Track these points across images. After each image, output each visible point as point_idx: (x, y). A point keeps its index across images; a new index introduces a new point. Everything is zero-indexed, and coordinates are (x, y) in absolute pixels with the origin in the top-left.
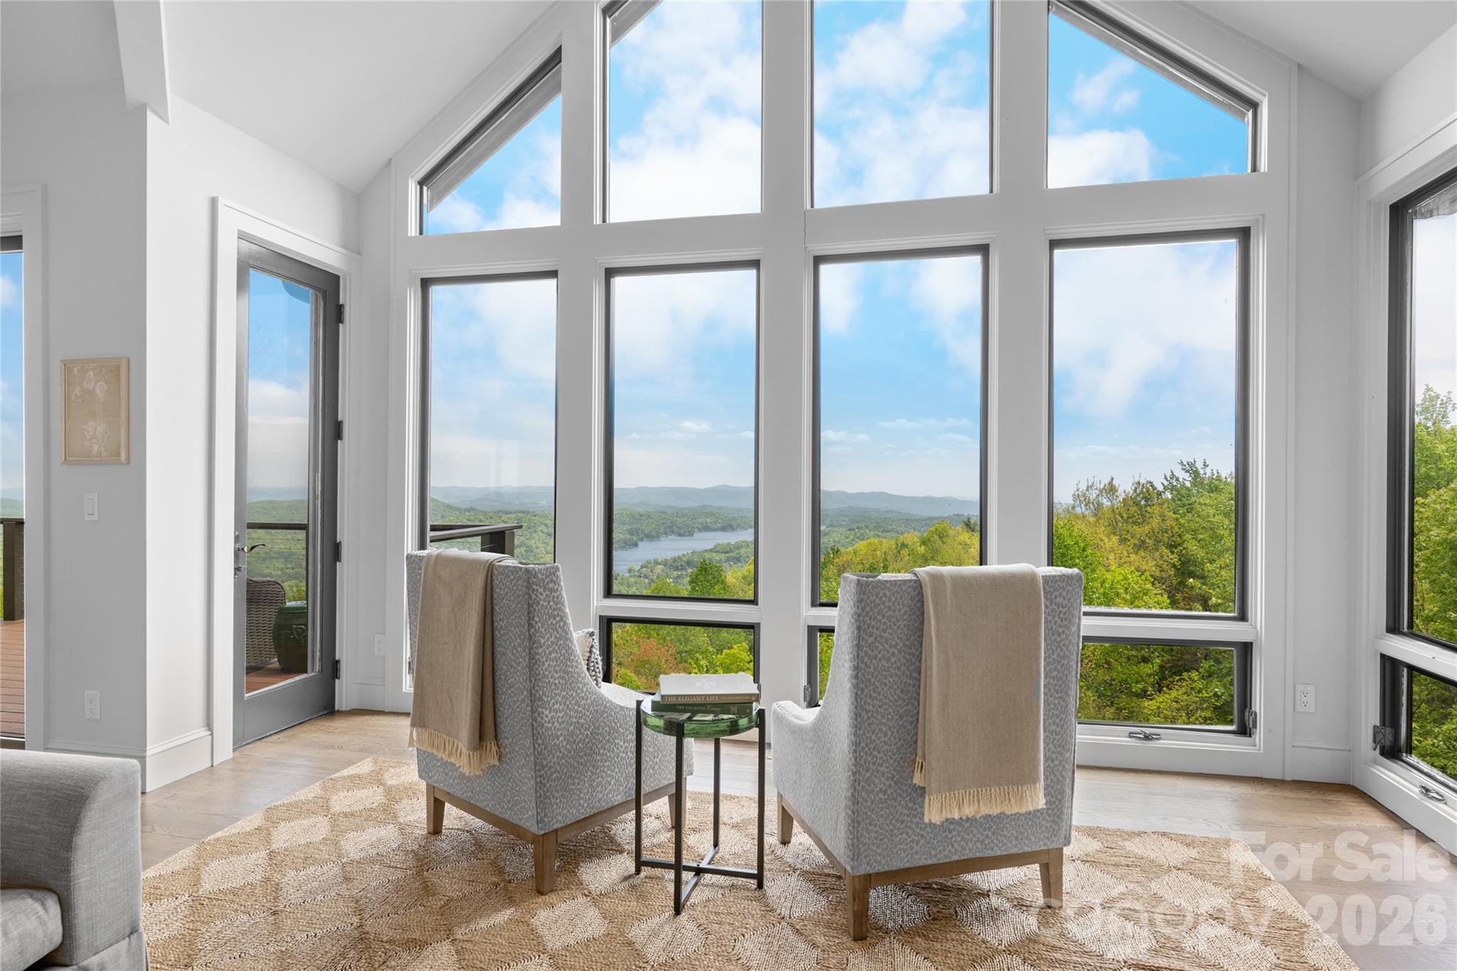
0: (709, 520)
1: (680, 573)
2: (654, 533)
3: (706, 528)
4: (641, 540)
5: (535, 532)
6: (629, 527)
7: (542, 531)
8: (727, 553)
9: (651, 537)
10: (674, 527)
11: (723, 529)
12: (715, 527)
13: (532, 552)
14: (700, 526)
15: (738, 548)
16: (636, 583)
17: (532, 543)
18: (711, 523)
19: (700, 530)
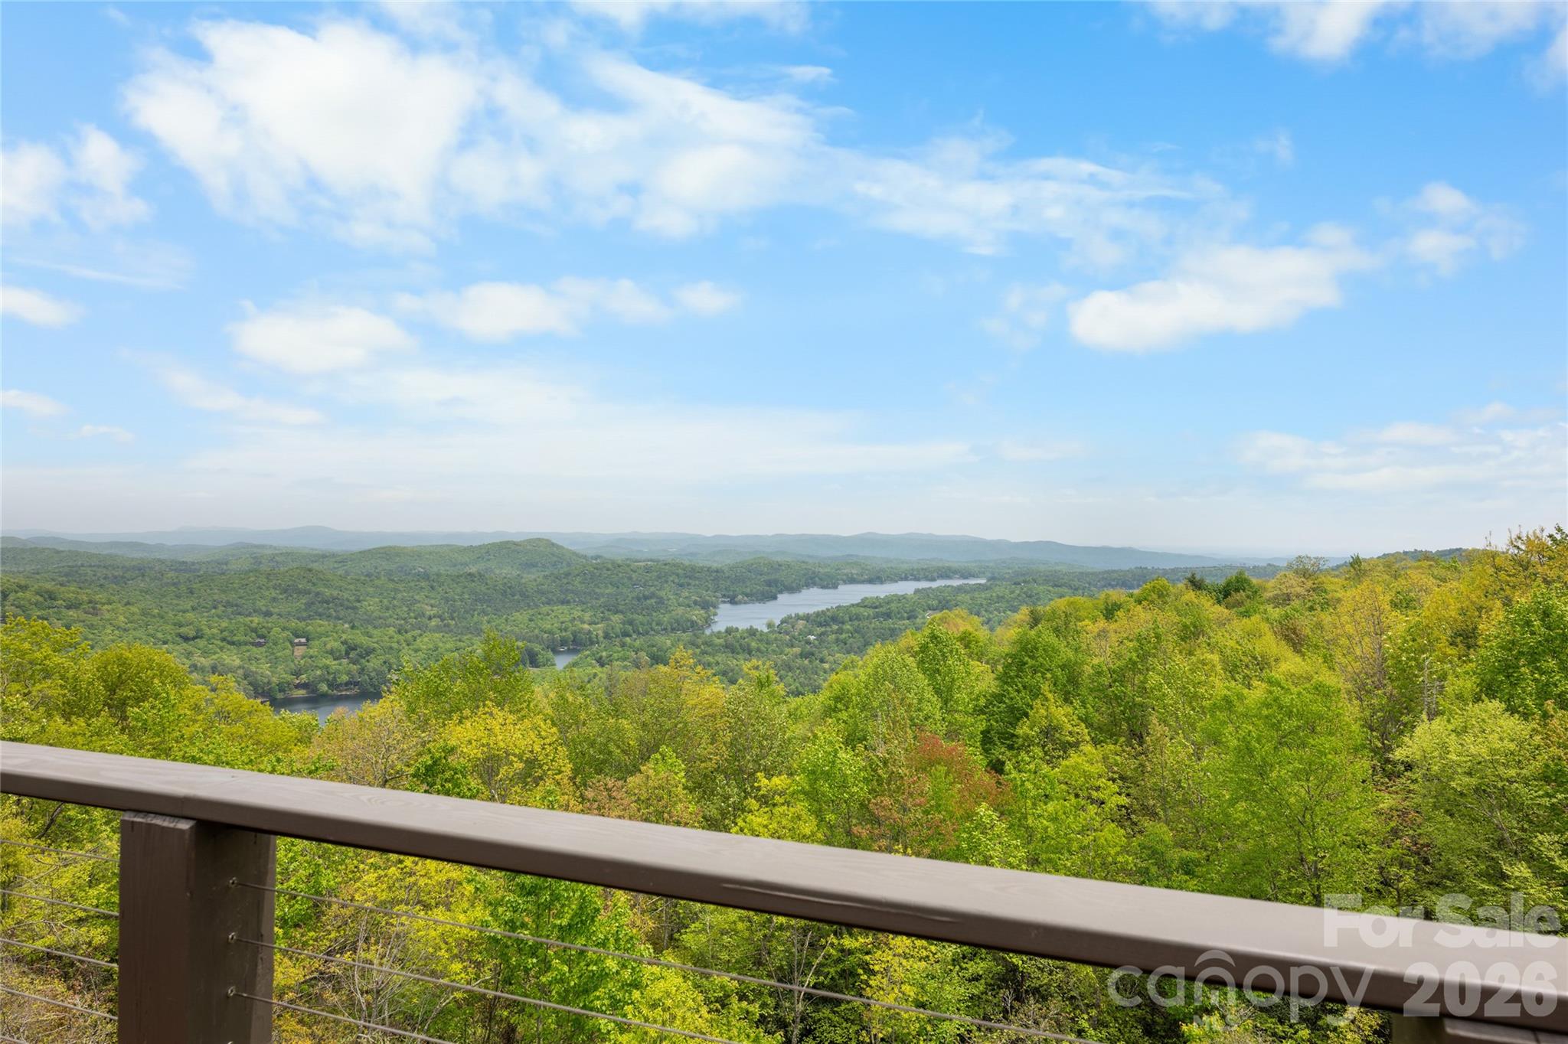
0: (854, 571)
1: (823, 629)
2: (794, 585)
3: (852, 580)
4: (781, 592)
5: (667, 582)
6: (766, 578)
7: (673, 581)
8: (876, 608)
9: (792, 589)
10: (817, 579)
11: (871, 581)
12: (862, 578)
13: (663, 603)
14: (845, 577)
15: (888, 603)
16: (776, 639)
17: (662, 594)
18: (857, 574)
19: (845, 582)
